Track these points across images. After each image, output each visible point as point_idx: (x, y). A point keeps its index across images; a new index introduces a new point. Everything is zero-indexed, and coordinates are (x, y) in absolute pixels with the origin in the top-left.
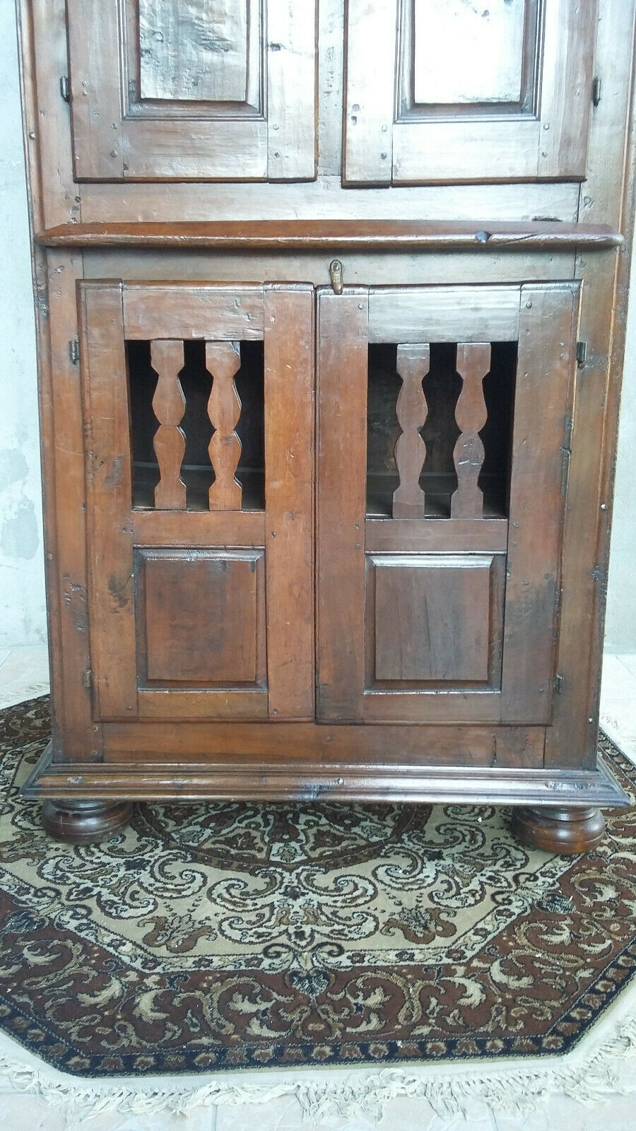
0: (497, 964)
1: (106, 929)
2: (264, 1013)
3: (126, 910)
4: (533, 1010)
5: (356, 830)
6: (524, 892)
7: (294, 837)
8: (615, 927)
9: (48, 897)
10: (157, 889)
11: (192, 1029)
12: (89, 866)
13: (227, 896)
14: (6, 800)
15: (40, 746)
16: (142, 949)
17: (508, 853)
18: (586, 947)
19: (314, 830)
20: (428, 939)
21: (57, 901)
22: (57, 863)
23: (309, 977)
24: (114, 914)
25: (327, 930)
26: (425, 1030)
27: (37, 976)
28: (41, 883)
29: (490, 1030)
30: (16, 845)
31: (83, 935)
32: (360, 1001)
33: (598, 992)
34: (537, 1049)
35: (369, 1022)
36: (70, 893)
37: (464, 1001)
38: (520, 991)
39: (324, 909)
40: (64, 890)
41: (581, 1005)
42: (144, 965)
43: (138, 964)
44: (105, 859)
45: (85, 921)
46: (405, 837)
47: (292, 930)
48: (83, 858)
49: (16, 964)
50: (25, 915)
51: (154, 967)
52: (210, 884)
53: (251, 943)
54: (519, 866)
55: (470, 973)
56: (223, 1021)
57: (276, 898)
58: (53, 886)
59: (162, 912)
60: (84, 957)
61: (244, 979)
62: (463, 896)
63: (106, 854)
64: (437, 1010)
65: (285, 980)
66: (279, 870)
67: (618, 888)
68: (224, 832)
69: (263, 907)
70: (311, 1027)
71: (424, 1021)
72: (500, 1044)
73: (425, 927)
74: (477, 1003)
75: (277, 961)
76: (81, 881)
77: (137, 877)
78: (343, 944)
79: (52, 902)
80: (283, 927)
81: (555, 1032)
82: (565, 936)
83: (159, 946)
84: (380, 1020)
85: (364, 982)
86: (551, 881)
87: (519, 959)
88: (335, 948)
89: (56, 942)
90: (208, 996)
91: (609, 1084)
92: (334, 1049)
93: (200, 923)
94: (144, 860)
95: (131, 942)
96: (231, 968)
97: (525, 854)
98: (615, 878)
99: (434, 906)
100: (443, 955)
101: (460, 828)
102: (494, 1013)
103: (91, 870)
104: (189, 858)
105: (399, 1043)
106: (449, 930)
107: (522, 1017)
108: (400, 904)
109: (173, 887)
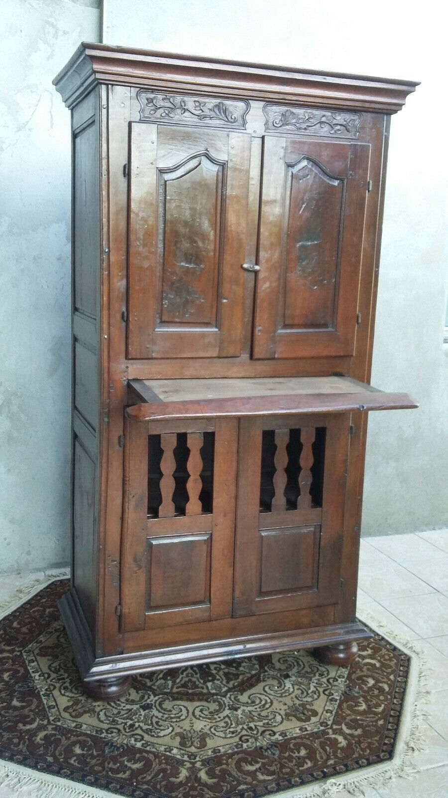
0: (343, 725)
1: (158, 744)
2: (260, 768)
3: (160, 732)
4: (370, 744)
5: (241, 669)
6: (336, 688)
7: (214, 679)
8: (382, 698)
9: (115, 732)
10: (167, 718)
11: (234, 783)
12: (123, 712)
13: (203, 715)
14: (47, 682)
15: (38, 645)
16: (183, 750)
17: (318, 669)
18: (375, 710)
19: (221, 673)
20: (308, 719)
21: (121, 734)
22: (105, 714)
23: (268, 748)
24: (155, 736)
25: (261, 724)
26: (331, 762)
27: (143, 774)
28: (106, 726)
29: (357, 755)
30: (74, 707)
31: (148, 748)
32: (297, 754)
33: (390, 730)
34: (380, 761)
35: (307, 763)
36: (125, 729)
37: (339, 746)
38: (359, 736)
39: (253, 713)
40: (121, 727)
41: (387, 737)
42: (189, 757)
43: (186, 758)
44: (129, 707)
45: (144, 742)
46: (266, 668)
47: (245, 727)
48: (116, 708)
49: (128, 770)
50: (111, 744)
51: (195, 758)
52: (191, 711)
53: (231, 737)
54: (326, 675)
55: (335, 732)
56: (244, 776)
57: (227, 712)
58: (112, 726)
59: (178, 730)
60: (157, 760)
61: (240, 756)
62: (311, 695)
63: (126, 704)
64: (331, 751)
65: (258, 752)
66: (219, 697)
67: (374, 678)
68: (178, 681)
69: (224, 718)
70: (284, 771)
71: (328, 758)
72: (364, 761)
73: (304, 714)
74: (345, 745)
75: (249, 744)
76: (125, 721)
77: (152, 713)
78: (273, 729)
79: (119, 735)
80: (241, 727)
81: (383, 751)
82: (363, 707)
83: (190, 747)
84: (311, 761)
85: (293, 745)
86: (343, 680)
87: (351, 720)
88: (271, 732)
89: (138, 755)
90: (230, 767)
91: (414, 768)
92: (300, 778)
93: (200, 731)
94: (148, 704)
95: (175, 747)
96: (230, 751)
97: (326, 668)
98: (369, 673)
99: (301, 702)
100: (319, 725)
101: (289, 659)
102: (355, 749)
103: (126, 714)
104: (171, 699)
105: (325, 770)
106: (315, 713)
107: (367, 747)
108: (285, 704)
109: (174, 716)
